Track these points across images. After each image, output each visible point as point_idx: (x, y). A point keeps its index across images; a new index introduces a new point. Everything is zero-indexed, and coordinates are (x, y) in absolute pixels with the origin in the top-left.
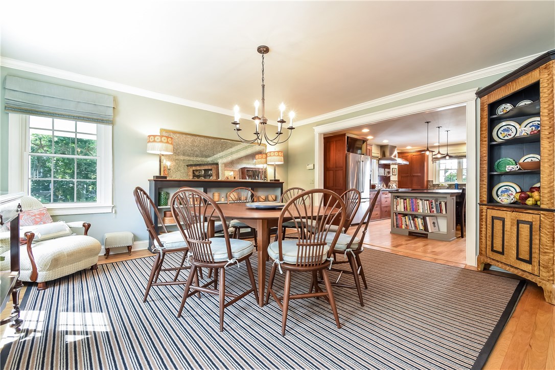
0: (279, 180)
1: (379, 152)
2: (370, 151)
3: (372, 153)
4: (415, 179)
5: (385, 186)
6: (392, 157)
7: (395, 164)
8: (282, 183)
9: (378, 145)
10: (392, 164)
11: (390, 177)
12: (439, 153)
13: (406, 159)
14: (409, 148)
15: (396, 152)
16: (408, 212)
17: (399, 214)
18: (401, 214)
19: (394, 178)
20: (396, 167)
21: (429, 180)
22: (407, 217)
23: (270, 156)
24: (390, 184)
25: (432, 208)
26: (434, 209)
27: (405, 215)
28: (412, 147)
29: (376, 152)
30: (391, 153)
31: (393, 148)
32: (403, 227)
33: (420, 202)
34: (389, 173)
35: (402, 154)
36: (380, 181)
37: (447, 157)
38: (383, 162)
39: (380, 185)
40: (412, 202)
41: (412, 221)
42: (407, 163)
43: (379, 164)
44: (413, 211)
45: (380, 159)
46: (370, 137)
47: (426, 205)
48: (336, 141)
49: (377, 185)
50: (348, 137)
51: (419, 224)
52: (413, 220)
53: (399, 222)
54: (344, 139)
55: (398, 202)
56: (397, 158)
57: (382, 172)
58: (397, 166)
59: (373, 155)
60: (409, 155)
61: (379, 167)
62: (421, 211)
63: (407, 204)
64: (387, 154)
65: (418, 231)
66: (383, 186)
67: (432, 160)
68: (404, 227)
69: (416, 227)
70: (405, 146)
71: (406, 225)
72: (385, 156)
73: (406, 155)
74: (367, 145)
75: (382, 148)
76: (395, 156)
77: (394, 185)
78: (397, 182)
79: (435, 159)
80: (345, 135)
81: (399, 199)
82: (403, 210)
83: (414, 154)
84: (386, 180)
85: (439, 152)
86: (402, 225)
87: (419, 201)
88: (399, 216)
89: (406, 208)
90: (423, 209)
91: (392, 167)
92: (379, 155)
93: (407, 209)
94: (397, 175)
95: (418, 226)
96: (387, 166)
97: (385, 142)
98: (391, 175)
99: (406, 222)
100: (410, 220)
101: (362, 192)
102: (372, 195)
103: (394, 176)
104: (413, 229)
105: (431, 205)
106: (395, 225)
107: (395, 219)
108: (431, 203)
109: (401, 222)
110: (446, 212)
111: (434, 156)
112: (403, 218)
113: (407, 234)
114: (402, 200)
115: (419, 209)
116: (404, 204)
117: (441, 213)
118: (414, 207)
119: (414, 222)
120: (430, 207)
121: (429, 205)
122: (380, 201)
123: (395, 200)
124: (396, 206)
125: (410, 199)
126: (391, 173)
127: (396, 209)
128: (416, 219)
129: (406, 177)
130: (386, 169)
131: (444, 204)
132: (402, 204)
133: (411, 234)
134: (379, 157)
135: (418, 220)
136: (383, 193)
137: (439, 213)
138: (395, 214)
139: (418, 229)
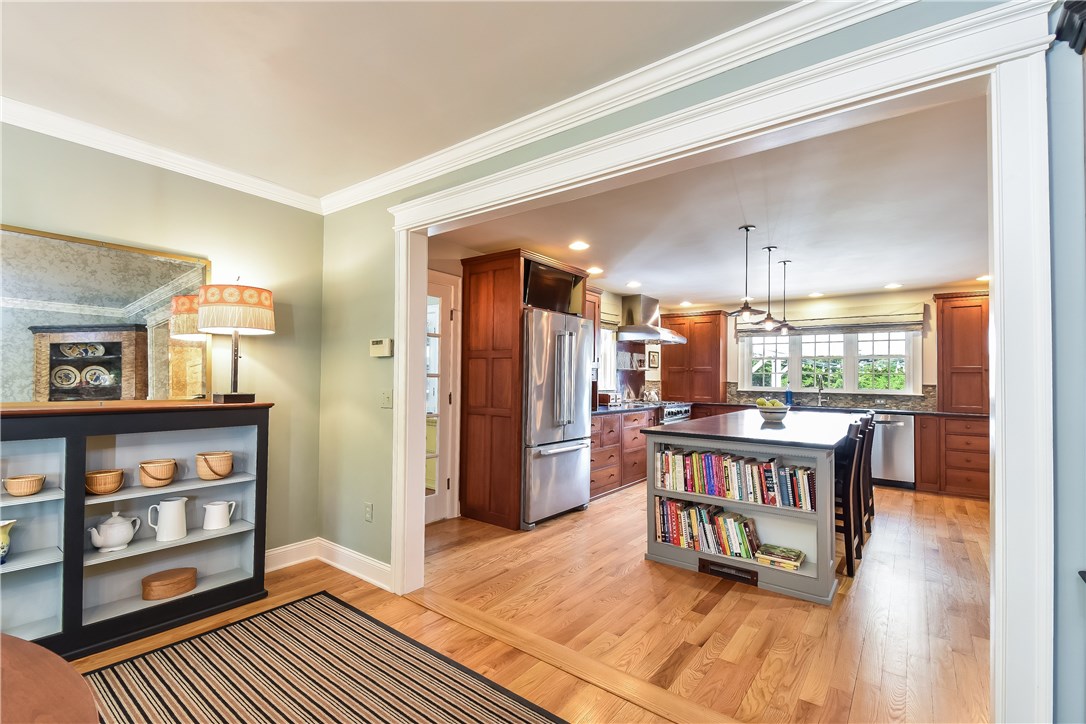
0: (251, 398)
1: (619, 311)
2: (596, 306)
3: (600, 312)
4: (699, 380)
5: (632, 394)
6: (650, 324)
7: (656, 342)
8: (265, 408)
9: (616, 295)
10: (650, 342)
11: (643, 372)
12: (769, 317)
13: (679, 331)
14: (685, 304)
15: (657, 314)
16: (696, 496)
17: (670, 499)
18: (678, 501)
19: (653, 375)
20: (658, 348)
21: (728, 381)
22: (692, 511)
23: (206, 302)
24: (644, 389)
25: (769, 489)
26: (776, 494)
27: (688, 505)
28: (694, 302)
29: (609, 310)
30: (647, 316)
31: (652, 302)
33: (732, 468)
34: (642, 362)
35: (670, 320)
36: (622, 383)
37: (785, 331)
38: (628, 336)
39: (620, 396)
40: (708, 467)
41: (708, 527)
42: (682, 340)
43: (619, 342)
44: (711, 492)
45: (620, 330)
46: (594, 271)
47: (749, 477)
48: (495, 271)
49: (612, 396)
50: (528, 262)
51: (729, 535)
52: (712, 522)
53: (671, 526)
54: (515, 267)
55: (667, 460)
56: (659, 329)
57: (626, 361)
58: (659, 346)
59: (603, 317)
60: (687, 321)
61: (619, 350)
62: (734, 494)
63: (692, 471)
64: (638, 316)
65: (727, 558)
66: (627, 397)
67: (736, 336)
68: (684, 541)
69: (719, 544)
70: (678, 301)
71: (692, 537)
72: (632, 323)
73: (681, 321)
74: (584, 289)
75: (627, 301)
76: (656, 324)
77: (653, 393)
78: (660, 385)
79: (743, 333)
80: (516, 253)
81: (670, 453)
82: (681, 488)
83: (698, 319)
84: (634, 380)
85: (769, 315)
86: (679, 534)
87: (728, 462)
88: (670, 508)
89: (690, 482)
90: (740, 489)
91: (648, 348)
92: (620, 320)
93: (693, 486)
94: (660, 369)
95: (725, 542)
96: (637, 347)
97: (633, 286)
98: (647, 367)
99: (690, 526)
100: (702, 521)
101: (569, 422)
102: (598, 426)
103: (652, 370)
104: (711, 551)
105: (766, 478)
106: (659, 534)
107: (658, 515)
108: (765, 471)
109: (677, 525)
110: (813, 506)
111: (739, 327)
112: (683, 515)
113: (695, 568)
114: (679, 458)
115: (728, 490)
116: (685, 468)
117: (795, 505)
118: (715, 481)
119: (714, 530)
120: (761, 485)
121: (760, 477)
122: (619, 439)
123: (659, 455)
124: (663, 474)
125: (703, 456)
126: (647, 363)
127: (663, 482)
128: (720, 520)
129: (679, 372)
130: (635, 354)
131: (806, 477)
132: (680, 468)
133: (706, 566)
134: (620, 325)
135: (725, 522)
136: (627, 419)
137: (792, 508)
138: (657, 498)
139: (729, 553)
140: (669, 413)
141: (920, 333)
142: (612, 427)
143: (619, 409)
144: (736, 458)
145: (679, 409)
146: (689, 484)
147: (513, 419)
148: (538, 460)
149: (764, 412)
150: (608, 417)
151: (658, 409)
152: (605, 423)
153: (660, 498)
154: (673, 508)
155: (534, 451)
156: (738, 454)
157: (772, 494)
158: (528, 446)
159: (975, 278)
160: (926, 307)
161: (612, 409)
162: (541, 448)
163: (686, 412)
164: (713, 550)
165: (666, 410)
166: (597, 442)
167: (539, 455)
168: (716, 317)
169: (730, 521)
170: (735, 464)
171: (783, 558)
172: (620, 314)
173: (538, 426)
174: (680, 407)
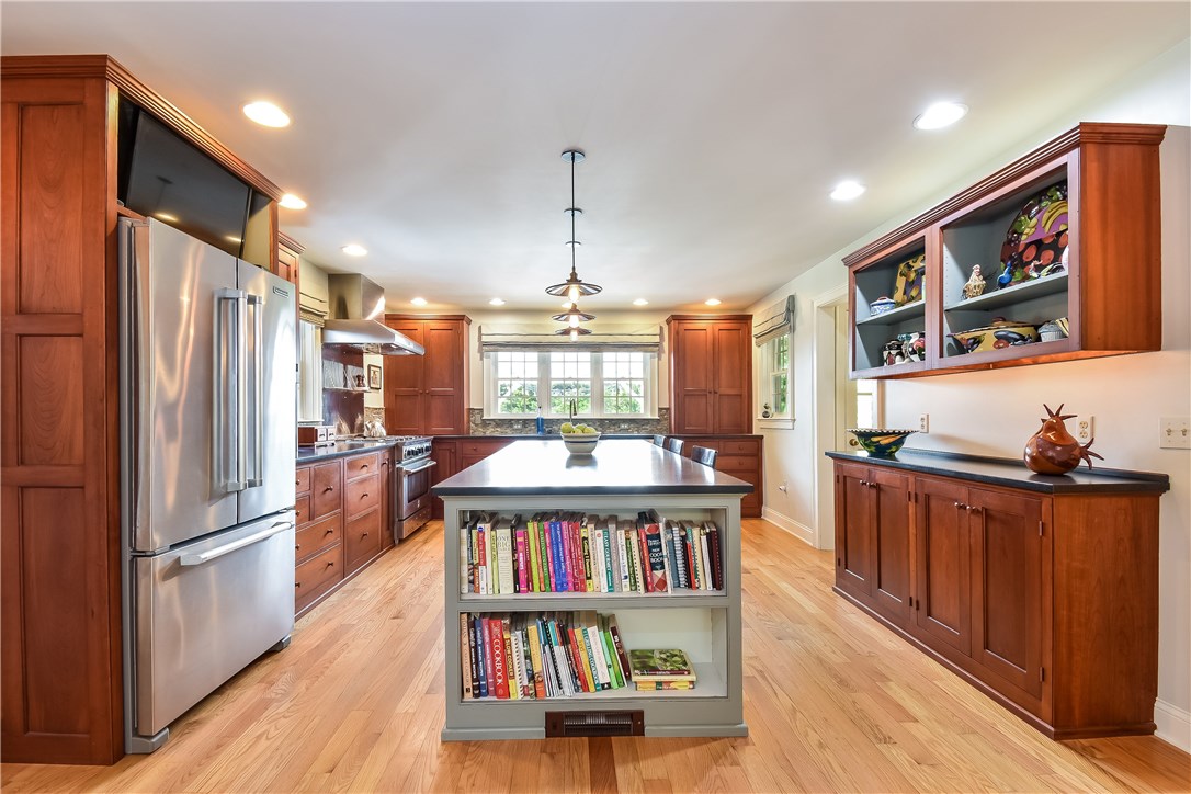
1: (325, 296)
2: (291, 272)
4: (437, 404)
5: (345, 427)
6: (370, 320)
7: (378, 350)
9: (321, 270)
10: (368, 349)
11: (361, 395)
14: (419, 302)
15: (380, 307)
16: (539, 597)
17: (483, 615)
18: (502, 615)
19: (374, 400)
20: (381, 359)
21: (473, 407)
22: (532, 629)
24: (363, 420)
25: (653, 566)
26: (666, 572)
27: (519, 619)
28: (429, 302)
29: (312, 291)
30: (367, 309)
31: (375, 290)
32: (516, 693)
33: (596, 539)
34: (358, 379)
35: (398, 320)
36: (331, 409)
38: (339, 337)
40: (556, 543)
41: (559, 651)
42: (421, 352)
43: (326, 346)
44: (560, 587)
45: (325, 328)
47: (623, 552)
49: (321, 429)
51: (591, 659)
52: (566, 639)
53: (491, 665)
55: (481, 543)
57: (337, 376)
58: (382, 356)
59: (303, 301)
60: (419, 325)
61: (325, 357)
62: (598, 586)
63: (528, 554)
64: (355, 307)
65: (590, 699)
66: (340, 431)
67: (480, 351)
68: (516, 687)
69: (577, 676)
71: (532, 677)
72: (345, 317)
73: (415, 324)
74: (274, 227)
75: (338, 282)
76: (379, 320)
77: (377, 425)
78: (383, 414)
79: (488, 347)
80: (93, 66)
81: (485, 527)
82: (507, 590)
83: (434, 325)
84: (347, 405)
86: (507, 676)
87: (588, 531)
88: (488, 631)
89: (523, 577)
90: (609, 572)
91: (368, 359)
92: (325, 309)
93: (529, 580)
94: (382, 391)
95: (587, 672)
96: (351, 355)
97: (353, 253)
98: (367, 388)
99: (528, 657)
100: (548, 641)
101: (252, 484)
102: (305, 482)
103: (374, 393)
104: (565, 695)
105: (650, 549)
106: (468, 684)
107: (466, 648)
108: (648, 537)
109: (504, 661)
110: (717, 583)
111: (484, 339)
112: (515, 638)
113: (540, 731)
114: (504, 533)
115: (590, 578)
116: (515, 551)
117: (690, 585)
118: (568, 566)
119: (568, 653)
120: (643, 563)
121: (641, 550)
122: (340, 500)
123: (465, 532)
124: (474, 568)
125: (546, 525)
126: (366, 381)
127: (472, 582)
128: (578, 633)
129: (408, 396)
130: (349, 367)
131: (704, 538)
132: (505, 553)
133: (559, 725)
134: (326, 318)
135: (585, 634)
136: (351, 466)
137: (684, 592)
138: (465, 616)
139: (592, 688)
140: (409, 453)
141: (656, 354)
142: (328, 481)
143: (333, 451)
144: (600, 522)
145: (419, 446)
146: (521, 579)
147: (90, 491)
148: (174, 582)
149: (570, 442)
150: (322, 466)
151: (393, 447)
152: (315, 478)
153: (469, 614)
154: (496, 630)
155: (159, 563)
156: (602, 516)
157: (658, 574)
158: (140, 554)
159: (703, 302)
160: (661, 328)
161: (321, 453)
162: (181, 552)
163: (427, 449)
164: (568, 691)
165: (404, 448)
166: (305, 512)
167: (177, 569)
168: (457, 321)
169: (593, 631)
170: (600, 531)
171: (673, 672)
172: (327, 299)
173: (171, 497)
174: (421, 443)
